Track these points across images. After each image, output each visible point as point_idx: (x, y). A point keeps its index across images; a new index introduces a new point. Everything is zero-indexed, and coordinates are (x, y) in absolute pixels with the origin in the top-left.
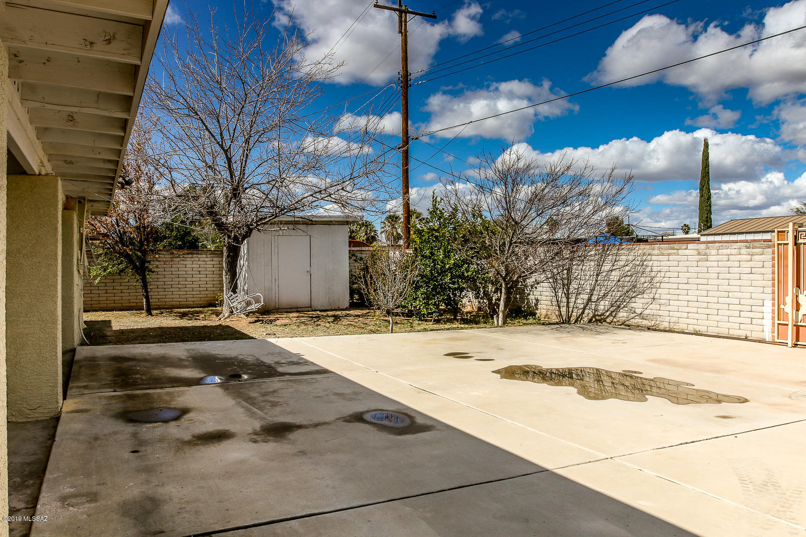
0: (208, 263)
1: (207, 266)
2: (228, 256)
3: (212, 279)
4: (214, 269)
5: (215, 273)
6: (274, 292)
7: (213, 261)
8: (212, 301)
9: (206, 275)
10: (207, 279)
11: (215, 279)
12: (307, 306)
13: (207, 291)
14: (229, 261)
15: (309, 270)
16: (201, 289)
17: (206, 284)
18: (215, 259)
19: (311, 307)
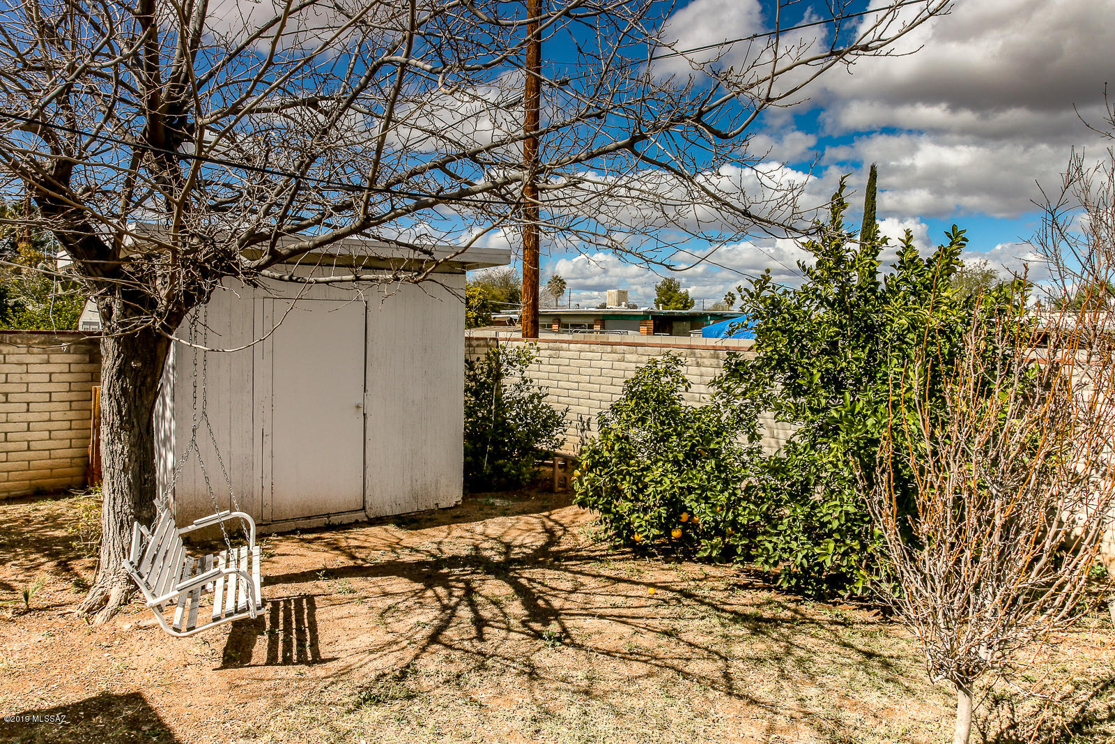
0: (32, 368)
1: (31, 378)
2: (121, 373)
3: (46, 417)
4: (51, 387)
5: (55, 397)
6: (257, 475)
7: (48, 362)
8: (43, 477)
9: (28, 404)
10: (30, 417)
11: (55, 416)
12: (353, 507)
13: (29, 449)
14: (123, 390)
15: (360, 401)
16: (10, 446)
17: (28, 430)
18: (54, 358)
19: (364, 508)
